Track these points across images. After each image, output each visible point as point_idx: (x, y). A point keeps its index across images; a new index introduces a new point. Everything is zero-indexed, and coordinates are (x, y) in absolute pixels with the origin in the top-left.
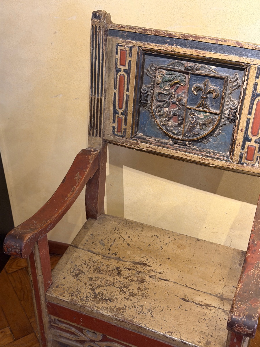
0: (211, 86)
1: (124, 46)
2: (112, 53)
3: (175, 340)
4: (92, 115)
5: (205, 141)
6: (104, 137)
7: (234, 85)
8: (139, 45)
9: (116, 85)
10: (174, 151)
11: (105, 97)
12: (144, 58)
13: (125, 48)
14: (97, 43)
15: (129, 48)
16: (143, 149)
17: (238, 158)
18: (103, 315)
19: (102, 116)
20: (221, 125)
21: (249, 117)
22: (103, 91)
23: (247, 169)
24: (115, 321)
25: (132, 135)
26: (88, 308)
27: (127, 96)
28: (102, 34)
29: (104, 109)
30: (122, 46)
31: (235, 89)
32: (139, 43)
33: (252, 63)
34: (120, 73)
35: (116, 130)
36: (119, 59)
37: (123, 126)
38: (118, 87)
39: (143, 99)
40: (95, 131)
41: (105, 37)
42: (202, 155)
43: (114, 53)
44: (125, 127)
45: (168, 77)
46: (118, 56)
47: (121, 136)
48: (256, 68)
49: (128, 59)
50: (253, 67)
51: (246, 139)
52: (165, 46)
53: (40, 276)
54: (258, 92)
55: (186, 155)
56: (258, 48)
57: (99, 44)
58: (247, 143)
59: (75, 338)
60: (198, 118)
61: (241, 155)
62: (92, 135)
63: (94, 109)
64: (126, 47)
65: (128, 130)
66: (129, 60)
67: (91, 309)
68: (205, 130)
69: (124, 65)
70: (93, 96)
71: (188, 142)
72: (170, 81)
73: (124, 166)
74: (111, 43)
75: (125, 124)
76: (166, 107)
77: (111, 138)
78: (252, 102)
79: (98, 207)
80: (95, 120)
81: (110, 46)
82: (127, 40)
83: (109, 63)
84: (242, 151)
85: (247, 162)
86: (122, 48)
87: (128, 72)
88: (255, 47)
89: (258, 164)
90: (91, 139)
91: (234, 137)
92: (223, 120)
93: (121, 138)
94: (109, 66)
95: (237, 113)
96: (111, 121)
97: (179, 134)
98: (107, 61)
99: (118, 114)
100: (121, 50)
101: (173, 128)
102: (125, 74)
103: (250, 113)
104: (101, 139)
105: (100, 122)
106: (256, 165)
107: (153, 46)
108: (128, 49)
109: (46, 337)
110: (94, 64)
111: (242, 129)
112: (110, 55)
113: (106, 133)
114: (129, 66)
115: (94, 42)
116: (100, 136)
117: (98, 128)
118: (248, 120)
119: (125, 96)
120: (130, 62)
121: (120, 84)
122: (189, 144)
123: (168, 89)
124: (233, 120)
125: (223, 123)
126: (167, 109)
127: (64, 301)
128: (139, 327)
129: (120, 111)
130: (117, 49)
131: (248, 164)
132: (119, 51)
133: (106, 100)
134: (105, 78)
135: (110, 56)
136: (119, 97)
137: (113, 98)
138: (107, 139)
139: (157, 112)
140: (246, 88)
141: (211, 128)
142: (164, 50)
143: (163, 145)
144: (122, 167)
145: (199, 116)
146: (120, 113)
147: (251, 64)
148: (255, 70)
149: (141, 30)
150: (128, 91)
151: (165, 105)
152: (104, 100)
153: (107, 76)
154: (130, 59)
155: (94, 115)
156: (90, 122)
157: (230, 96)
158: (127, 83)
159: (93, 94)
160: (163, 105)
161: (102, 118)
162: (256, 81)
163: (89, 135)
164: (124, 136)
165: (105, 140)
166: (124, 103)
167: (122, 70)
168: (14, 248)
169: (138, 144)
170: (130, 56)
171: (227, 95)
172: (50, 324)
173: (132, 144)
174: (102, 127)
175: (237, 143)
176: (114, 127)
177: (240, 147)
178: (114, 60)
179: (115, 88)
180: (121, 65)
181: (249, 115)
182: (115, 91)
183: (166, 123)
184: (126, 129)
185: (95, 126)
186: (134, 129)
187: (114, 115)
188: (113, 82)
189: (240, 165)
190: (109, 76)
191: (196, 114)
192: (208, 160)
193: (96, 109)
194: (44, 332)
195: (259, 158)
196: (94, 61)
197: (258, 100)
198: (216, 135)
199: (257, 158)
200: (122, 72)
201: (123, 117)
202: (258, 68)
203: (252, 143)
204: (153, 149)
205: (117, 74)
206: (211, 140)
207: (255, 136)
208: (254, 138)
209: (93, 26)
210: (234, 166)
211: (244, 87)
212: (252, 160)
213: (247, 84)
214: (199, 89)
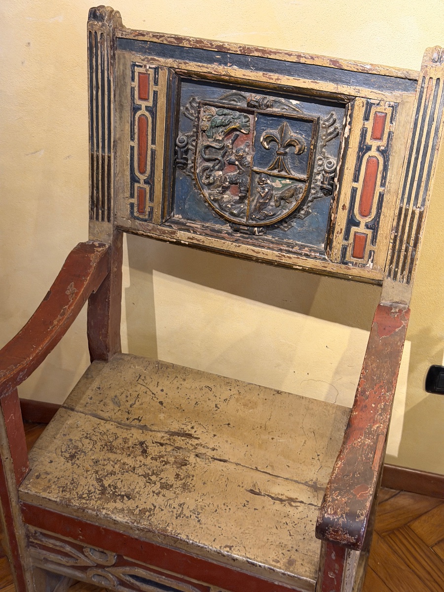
0: (292, 134)
1: (145, 66)
2: (124, 78)
3: (237, 560)
4: (95, 185)
5: (285, 227)
6: (115, 223)
7: (329, 131)
8: (169, 66)
9: (134, 134)
10: (234, 244)
11: (115, 153)
12: (179, 88)
13: (147, 70)
14: (99, 61)
15: (153, 71)
16: (182, 242)
17: (339, 254)
18: (115, 522)
19: (112, 185)
20: (310, 199)
21: (355, 185)
22: (112, 144)
23: (355, 271)
24: (137, 532)
25: (163, 217)
26: (90, 511)
27: (153, 152)
28: (107, 46)
29: (115, 174)
30: (141, 66)
31: (332, 139)
32: (170, 62)
33: (357, 95)
34: (139, 113)
35: (136, 209)
36: (136, 89)
37: (148, 204)
38: (136, 136)
39: (179, 157)
40: (100, 211)
41: (112, 52)
42: (281, 250)
43: (128, 79)
44: (151, 205)
45: (219, 119)
46: (135, 84)
47: (146, 221)
48: (363, 103)
49: (152, 88)
50: (358, 102)
51: (352, 222)
52: (213, 66)
53: (7, 458)
54: (367, 143)
55: (253, 251)
56: (366, 69)
57: (103, 64)
58: (354, 229)
59: (71, 562)
60: (272, 188)
61: (344, 249)
62: (95, 219)
63: (98, 173)
64: (148, 68)
65: (155, 210)
66: (154, 91)
67: (95, 513)
68: (284, 208)
69: (146, 99)
70: (95, 152)
71: (256, 229)
72: (223, 125)
73: (154, 272)
74: (122, 61)
75: (152, 199)
76: (218, 170)
77: (129, 224)
78: (360, 159)
79: (109, 340)
80: (100, 192)
81: (121, 67)
82: (150, 57)
83: (120, 96)
84: (345, 243)
85: (354, 260)
86: (142, 70)
87: (152, 111)
88: (362, 68)
89: (372, 264)
90: (94, 226)
91: (332, 219)
92: (313, 191)
93: (145, 223)
94: (120, 101)
95: (336, 180)
96: (128, 194)
97: (241, 215)
98: (118, 92)
99: (139, 182)
100: (139, 73)
101: (232, 205)
102: (147, 114)
103: (356, 179)
104: (111, 225)
105: (108, 197)
106: (368, 265)
107: (193, 66)
108: (151, 72)
109: (22, 562)
110: (94, 97)
111: (344, 206)
112: (122, 82)
113: (119, 214)
114: (154, 101)
115: (94, 59)
116: (109, 220)
117: (106, 207)
118: (354, 191)
119: (149, 152)
120: (155, 93)
121: (141, 132)
122: (259, 232)
123: (221, 139)
124: (330, 191)
125: (314, 196)
126: (221, 173)
127: (49, 500)
128: (176, 540)
129: (142, 178)
130: (133, 72)
131: (356, 263)
132: (136, 74)
133: (118, 159)
134: (115, 122)
135: (121, 84)
136: (139, 154)
137: (129, 155)
138: (121, 224)
139: (204, 178)
140: (349, 137)
141: (294, 204)
142: (211, 73)
143: (215, 234)
144: (152, 273)
145: (273, 184)
146: (142, 181)
147: (356, 97)
148: (363, 106)
149: (173, 40)
150: (153, 142)
151: (217, 167)
152: (115, 159)
153: (118, 118)
154: (156, 88)
155: (97, 184)
156: (92, 197)
157: (324, 150)
158: (153, 130)
159: (95, 149)
160: (214, 167)
161: (112, 190)
162: (364, 125)
163: (91, 218)
164: (150, 219)
165: (118, 227)
166: (149, 163)
167: (143, 108)
169: (174, 233)
170: (156, 83)
171: (318, 149)
172: (28, 540)
173: (164, 232)
174: (112, 204)
175: (337, 229)
176: (132, 205)
177: (341, 236)
178: (129, 90)
179: (132, 139)
180: (140, 98)
181: (356, 182)
182: (132, 144)
183: (219, 198)
184: (152, 209)
185: (100, 203)
186: (166, 207)
187: (131, 184)
188: (127, 127)
189: (343, 266)
190: (121, 118)
191: (269, 181)
192: (290, 258)
193: (100, 174)
194: (18, 555)
195: (372, 253)
196: (94, 92)
197: (369, 157)
198: (303, 216)
199: (370, 254)
200: (143, 111)
201: (147, 187)
202: (368, 103)
203: (362, 229)
204: (198, 241)
205: (135, 113)
206: (294, 224)
207: (366, 216)
208: (363, 221)
209: (90, 32)
210: (332, 267)
211: (346, 136)
212: (362, 258)
213: (350, 129)
214: (271, 138)
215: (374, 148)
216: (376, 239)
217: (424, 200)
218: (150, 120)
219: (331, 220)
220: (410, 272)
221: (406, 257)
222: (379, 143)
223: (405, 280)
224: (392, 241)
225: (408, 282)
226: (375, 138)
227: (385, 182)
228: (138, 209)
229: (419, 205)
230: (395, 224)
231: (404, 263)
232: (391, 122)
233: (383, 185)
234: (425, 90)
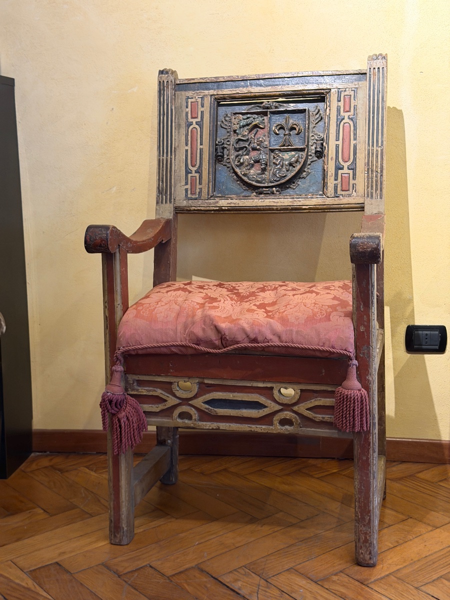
1: (195, 97)
2: (181, 107)
4: (161, 179)
5: (294, 186)
6: (175, 205)
8: (211, 94)
9: (188, 141)
10: (260, 201)
11: (175, 156)
12: (217, 110)
13: (196, 100)
14: (165, 98)
15: (200, 99)
16: (223, 208)
17: (333, 191)
19: (173, 177)
20: (309, 163)
21: (337, 143)
22: (173, 150)
23: (344, 200)
25: (208, 195)
27: (201, 150)
28: (171, 89)
29: (174, 171)
30: (192, 98)
32: (212, 92)
34: (191, 127)
35: (189, 192)
36: (190, 112)
37: (198, 186)
39: (219, 151)
40: (164, 197)
41: (174, 92)
42: (293, 198)
43: (184, 107)
44: (200, 187)
46: (189, 110)
47: (196, 199)
48: (336, 92)
49: (200, 109)
50: (333, 92)
51: (339, 168)
52: (240, 89)
53: (119, 305)
54: (342, 115)
55: (274, 202)
57: (168, 100)
58: (340, 172)
59: (161, 406)
60: (283, 159)
61: (336, 187)
62: (160, 203)
63: (163, 171)
64: (197, 98)
65: (203, 190)
68: (292, 171)
69: (196, 118)
70: (161, 157)
71: (274, 189)
72: (248, 125)
73: (193, 277)
74: (180, 97)
75: (200, 183)
76: (246, 155)
77: (184, 204)
78: (338, 126)
80: (165, 184)
81: (179, 101)
82: (198, 92)
83: (178, 119)
84: (336, 182)
85: (343, 193)
86: (193, 100)
87: (200, 124)
89: (355, 193)
90: (160, 208)
91: (325, 168)
93: (196, 201)
94: (179, 122)
95: (324, 144)
96: (183, 183)
98: (177, 116)
99: (191, 173)
100: (191, 102)
101: (256, 176)
102: (197, 126)
103: (337, 139)
104: (172, 205)
105: (170, 185)
106: (353, 195)
107: (226, 92)
110: (162, 121)
111: (332, 158)
112: (180, 110)
113: (177, 198)
114: (201, 117)
115: (162, 98)
116: (170, 202)
117: (168, 193)
118: (337, 146)
119: (199, 151)
120: (202, 112)
121: (191, 140)
123: (246, 134)
125: (311, 160)
126: (247, 157)
129: (194, 169)
130: (187, 103)
131: (345, 195)
132: (189, 104)
133: (177, 160)
134: (175, 136)
136: (192, 154)
137: (184, 156)
138: (179, 205)
139: (236, 162)
140: (330, 114)
141: (298, 167)
142: (239, 93)
143: (246, 198)
145: (284, 157)
146: (194, 172)
147: (331, 89)
148: (336, 94)
149: (213, 79)
151: (245, 153)
152: (175, 160)
153: (177, 133)
154: (202, 109)
155: (163, 178)
156: (158, 188)
157: (314, 130)
158: (201, 136)
159: (161, 154)
160: (243, 153)
161: (173, 180)
162: (338, 104)
163: (157, 203)
164: (199, 198)
165: (176, 208)
166: (198, 158)
167: (194, 123)
168: (99, 234)
169: (217, 202)
170: (203, 106)
171: (311, 130)
173: (210, 204)
174: (173, 191)
175: (329, 174)
176: (186, 190)
177: (333, 178)
178: (184, 114)
179: (187, 145)
180: (192, 118)
181: (337, 141)
182: (187, 148)
183: (248, 172)
184: (201, 189)
185: (164, 191)
186: (211, 187)
187: (186, 176)
188: (183, 138)
189: (336, 199)
190: (179, 133)
191: (280, 155)
192: (300, 201)
193: (165, 171)
195: (355, 185)
196: (162, 118)
197: (344, 123)
198: (305, 176)
199: (353, 186)
200: (194, 125)
201: (197, 175)
202: (338, 92)
203: (346, 170)
204: (235, 204)
205: (188, 128)
206: (299, 183)
207: (347, 162)
208: (346, 165)
209: (160, 82)
210: (329, 201)
211: (328, 114)
212: (348, 190)
213: (330, 110)
214: (280, 126)
215: (346, 118)
216: (356, 175)
217: (382, 142)
218: (199, 129)
219: (324, 170)
220: (381, 190)
221: (377, 181)
222: (349, 113)
223: (379, 197)
224: (366, 172)
225: (381, 198)
226: (345, 111)
227: (356, 137)
228: (191, 192)
229: (380, 145)
230: (366, 161)
231: (376, 185)
232: (355, 100)
233: (355, 139)
234: (372, 75)
